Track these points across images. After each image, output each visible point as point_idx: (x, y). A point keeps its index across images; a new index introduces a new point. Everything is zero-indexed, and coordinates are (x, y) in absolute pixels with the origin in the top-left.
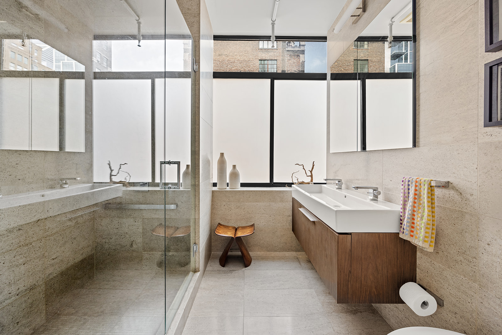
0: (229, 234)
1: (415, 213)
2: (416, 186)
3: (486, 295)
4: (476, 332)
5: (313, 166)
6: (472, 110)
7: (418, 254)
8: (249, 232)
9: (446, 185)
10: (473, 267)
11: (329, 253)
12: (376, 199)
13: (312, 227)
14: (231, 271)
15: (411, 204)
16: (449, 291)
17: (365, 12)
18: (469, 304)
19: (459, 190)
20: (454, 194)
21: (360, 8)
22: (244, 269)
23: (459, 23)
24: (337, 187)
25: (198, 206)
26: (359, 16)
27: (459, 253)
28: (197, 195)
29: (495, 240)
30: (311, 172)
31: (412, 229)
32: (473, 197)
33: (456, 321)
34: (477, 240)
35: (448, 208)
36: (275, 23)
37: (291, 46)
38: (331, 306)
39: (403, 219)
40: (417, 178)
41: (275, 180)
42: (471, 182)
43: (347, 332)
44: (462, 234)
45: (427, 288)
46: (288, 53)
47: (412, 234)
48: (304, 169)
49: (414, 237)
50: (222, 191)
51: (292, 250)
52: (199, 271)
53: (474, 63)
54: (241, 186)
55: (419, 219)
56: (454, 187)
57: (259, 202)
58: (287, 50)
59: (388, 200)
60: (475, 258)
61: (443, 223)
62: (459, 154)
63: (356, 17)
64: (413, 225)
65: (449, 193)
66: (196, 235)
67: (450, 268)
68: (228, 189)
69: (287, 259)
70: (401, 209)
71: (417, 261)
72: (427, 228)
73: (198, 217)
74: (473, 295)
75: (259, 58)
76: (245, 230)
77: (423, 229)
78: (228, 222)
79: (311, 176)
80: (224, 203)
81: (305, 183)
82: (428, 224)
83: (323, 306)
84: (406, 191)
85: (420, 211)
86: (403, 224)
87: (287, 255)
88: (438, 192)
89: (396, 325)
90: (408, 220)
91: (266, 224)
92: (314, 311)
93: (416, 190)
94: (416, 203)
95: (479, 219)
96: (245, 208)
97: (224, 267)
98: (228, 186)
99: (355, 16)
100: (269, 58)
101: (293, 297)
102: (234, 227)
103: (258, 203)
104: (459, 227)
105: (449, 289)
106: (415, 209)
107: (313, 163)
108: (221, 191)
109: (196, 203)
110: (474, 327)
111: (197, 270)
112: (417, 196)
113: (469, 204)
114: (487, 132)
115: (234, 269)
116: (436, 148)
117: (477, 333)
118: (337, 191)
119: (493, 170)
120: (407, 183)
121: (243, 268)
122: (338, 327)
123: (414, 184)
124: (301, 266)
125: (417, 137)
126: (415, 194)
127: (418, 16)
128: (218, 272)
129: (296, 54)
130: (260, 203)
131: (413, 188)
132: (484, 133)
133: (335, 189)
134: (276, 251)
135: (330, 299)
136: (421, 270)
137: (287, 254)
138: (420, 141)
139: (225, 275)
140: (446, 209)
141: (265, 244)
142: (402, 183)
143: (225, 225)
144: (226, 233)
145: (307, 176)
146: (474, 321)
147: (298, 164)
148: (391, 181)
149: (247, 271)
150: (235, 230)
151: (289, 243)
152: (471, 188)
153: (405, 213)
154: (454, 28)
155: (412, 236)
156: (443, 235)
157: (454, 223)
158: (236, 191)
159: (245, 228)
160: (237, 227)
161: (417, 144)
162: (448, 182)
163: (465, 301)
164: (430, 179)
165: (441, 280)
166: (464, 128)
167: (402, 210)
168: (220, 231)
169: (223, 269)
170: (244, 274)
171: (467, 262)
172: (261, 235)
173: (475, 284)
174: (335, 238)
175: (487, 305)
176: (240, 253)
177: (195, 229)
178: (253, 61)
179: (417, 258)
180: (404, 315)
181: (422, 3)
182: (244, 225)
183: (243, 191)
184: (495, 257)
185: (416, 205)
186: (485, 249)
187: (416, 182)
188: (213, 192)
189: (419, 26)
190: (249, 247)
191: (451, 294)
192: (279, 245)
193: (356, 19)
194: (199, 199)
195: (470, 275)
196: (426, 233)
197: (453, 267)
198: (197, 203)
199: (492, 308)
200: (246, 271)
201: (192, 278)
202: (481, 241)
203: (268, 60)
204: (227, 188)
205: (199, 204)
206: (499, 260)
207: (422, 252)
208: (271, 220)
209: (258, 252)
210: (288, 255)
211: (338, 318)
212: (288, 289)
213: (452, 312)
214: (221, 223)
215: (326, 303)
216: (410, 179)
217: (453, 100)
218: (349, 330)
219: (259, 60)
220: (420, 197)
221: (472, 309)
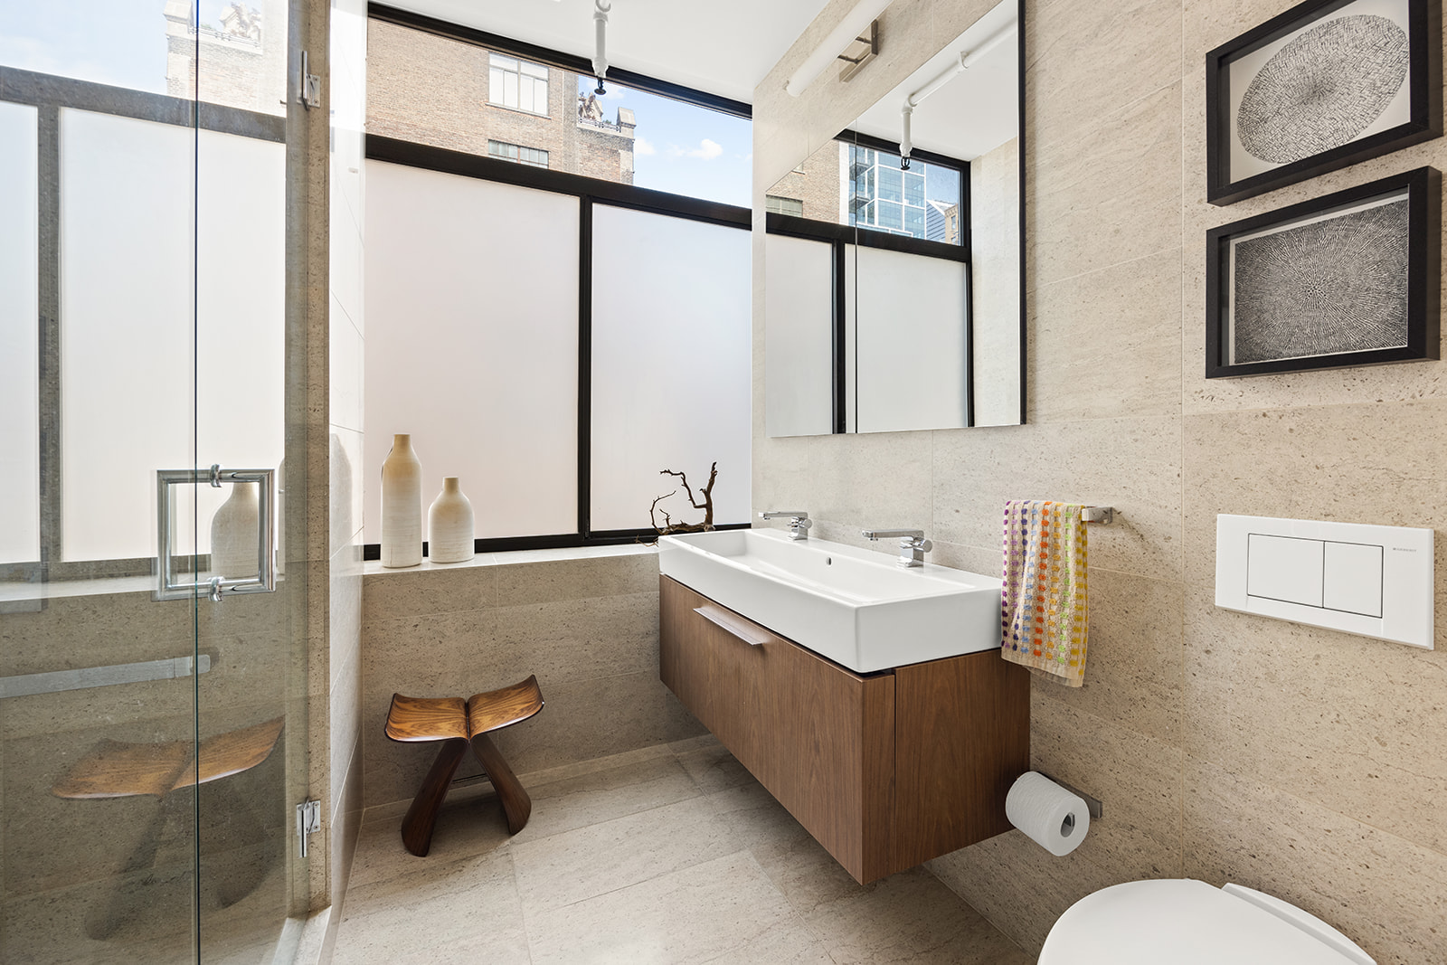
0: (447, 730)
1: (1045, 594)
2: (1045, 523)
3: (1203, 770)
4: (1181, 864)
5: (713, 475)
6: (1168, 336)
7: (1035, 696)
8: (522, 710)
9: (1106, 517)
10: (1173, 709)
11: (829, 736)
12: (920, 563)
13: (752, 665)
14: (458, 865)
15: (1032, 571)
16: (1115, 776)
17: (877, 54)
18: (1164, 800)
19: (1137, 527)
20: (1126, 539)
21: (866, 41)
22: (507, 842)
23: (1136, 127)
24: (796, 535)
25: (319, 644)
26: (857, 61)
27: (1138, 680)
28: (314, 600)
29: (1223, 640)
30: (707, 493)
31: (1038, 636)
32: (1170, 544)
33: (1132, 847)
34: (1181, 645)
35: (1110, 574)
36: (606, 17)
37: (593, 118)
38: (807, 888)
39: (1010, 611)
40: (1044, 502)
41: (596, 525)
42: (1166, 507)
43: (869, 954)
44: (1146, 633)
45: (1059, 778)
46: (584, 137)
47: (1038, 648)
48: (686, 485)
49: (1044, 657)
50: (408, 573)
51: (659, 740)
52: (326, 906)
53: (1170, 225)
54: (476, 552)
55: (1054, 608)
56: (1126, 521)
57: (547, 600)
58: (582, 130)
59: (951, 562)
60: (1177, 687)
61: (1100, 611)
62: (1136, 440)
63: (849, 63)
64: (1039, 625)
65: (1114, 536)
66: (314, 764)
67: (1117, 719)
68: (427, 564)
69: (648, 772)
70: (1005, 584)
71: (1032, 714)
72: (1076, 629)
73: (321, 692)
74: (1172, 775)
75: (488, 133)
76: (504, 705)
77: (1065, 633)
78: (432, 683)
79: (708, 506)
80: (415, 619)
81: (690, 527)
82: (1078, 619)
83: (786, 895)
84: (1018, 538)
85: (1057, 586)
86: (1013, 624)
87: (643, 760)
88: (1094, 534)
89: (976, 888)
90: (1027, 612)
91: (571, 669)
92: (766, 921)
93: (1045, 534)
94: (1046, 567)
95: (1186, 595)
96: (496, 627)
97: (424, 855)
98: (426, 554)
99: (847, 59)
100: (521, 139)
101: (694, 895)
102: (459, 700)
103: (545, 605)
104: (1138, 616)
105: (1115, 771)
106: (1044, 583)
107: (713, 468)
108: (403, 574)
109: (313, 634)
110: (1176, 851)
111: (319, 902)
112: (1049, 547)
113: (1161, 561)
114: (1202, 391)
115: (470, 851)
116: (1079, 426)
117: (1184, 864)
118: (797, 544)
119: (1217, 477)
120: (1018, 517)
121: (501, 840)
122: (843, 948)
123: (1038, 518)
124: (696, 785)
125: (1028, 398)
126: (1044, 545)
127: (1030, 90)
128: (402, 880)
129: (609, 145)
130: (552, 604)
131: (1038, 528)
132: (1196, 392)
133: (791, 541)
134: (606, 753)
135: (800, 865)
136: (1041, 734)
137: (644, 754)
138: (1038, 408)
139: (435, 884)
140: (1106, 576)
141: (570, 738)
142: (1006, 517)
143: (417, 696)
144: (432, 728)
145: (696, 507)
146: (1177, 838)
147: (669, 472)
148: (957, 511)
149: (523, 847)
150: (463, 711)
151: (648, 719)
152: (1167, 523)
153: (1014, 595)
154: (1123, 136)
155: (1037, 653)
156: (1099, 640)
157: (1127, 609)
158: (456, 570)
159: (501, 697)
160: (466, 697)
161: (1028, 417)
162: (1111, 509)
163: (1154, 795)
164: (1080, 505)
165: (1093, 752)
166: (1147, 380)
167: (1006, 589)
168: (406, 727)
169: (424, 866)
170: (510, 861)
171: (1158, 700)
172: (556, 710)
173: (1178, 749)
174: (852, 690)
175: (1204, 794)
176: (486, 786)
177: (306, 741)
178: (468, 138)
179: (1031, 706)
180: (995, 858)
181: (1042, 60)
182: (492, 687)
183: (491, 568)
184: (1223, 680)
185: (1046, 572)
186: (1199, 665)
187: (1045, 513)
188: (367, 581)
189: (1034, 118)
190: (512, 758)
191: (1118, 782)
192: (616, 732)
193: (848, 68)
194: (327, 619)
195: (1166, 730)
196: (1073, 641)
197: (1125, 716)
198: (315, 633)
199: (1219, 800)
200: (514, 849)
201: (297, 947)
202: (1191, 645)
203: (519, 146)
204: (425, 560)
205: (326, 639)
206: (1231, 686)
207: (1044, 691)
208: (590, 654)
209: (545, 767)
210: (645, 758)
211: (835, 919)
212: (673, 871)
213: (1123, 827)
214: (402, 694)
215: (793, 883)
216: (1026, 507)
217: (1123, 311)
218: (872, 946)
219: (489, 140)
220: (1056, 548)
221: (1170, 810)
